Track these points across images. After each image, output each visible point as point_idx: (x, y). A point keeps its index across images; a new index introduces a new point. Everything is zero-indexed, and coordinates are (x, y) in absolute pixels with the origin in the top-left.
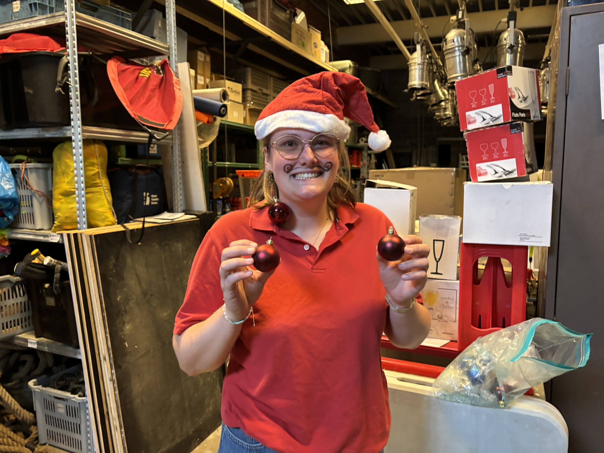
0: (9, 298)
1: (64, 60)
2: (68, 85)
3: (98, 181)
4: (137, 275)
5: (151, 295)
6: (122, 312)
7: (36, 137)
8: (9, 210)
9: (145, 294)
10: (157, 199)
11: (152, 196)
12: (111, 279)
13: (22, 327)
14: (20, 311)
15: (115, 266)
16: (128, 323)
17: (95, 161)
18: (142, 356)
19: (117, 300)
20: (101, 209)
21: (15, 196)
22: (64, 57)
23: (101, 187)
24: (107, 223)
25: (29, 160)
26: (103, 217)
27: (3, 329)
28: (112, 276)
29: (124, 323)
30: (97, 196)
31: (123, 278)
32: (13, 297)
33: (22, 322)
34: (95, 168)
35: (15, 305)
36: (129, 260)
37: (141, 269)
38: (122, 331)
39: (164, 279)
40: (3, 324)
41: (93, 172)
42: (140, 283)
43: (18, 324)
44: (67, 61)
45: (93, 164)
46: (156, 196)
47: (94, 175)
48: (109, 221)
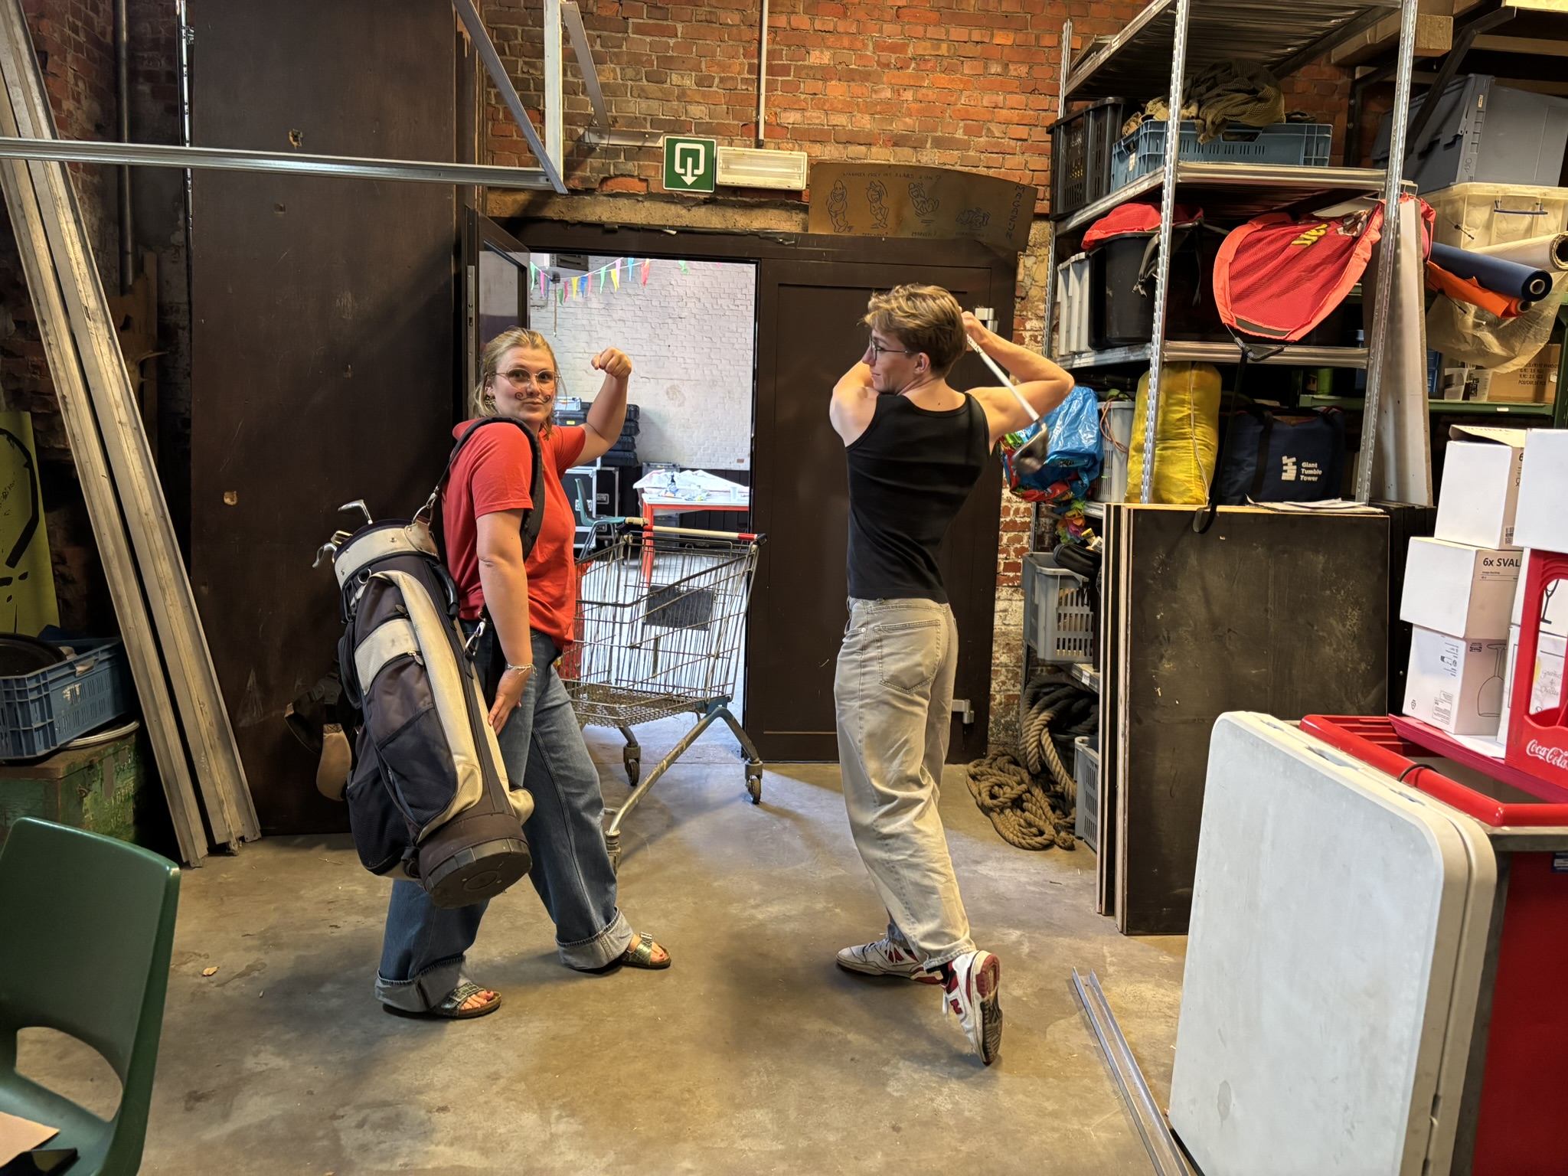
0: (1072, 605)
1: (1155, 240)
2: (1155, 279)
3: (1187, 430)
4: (1204, 589)
5: (1229, 630)
6: (1161, 638)
7: (1122, 360)
8: (1087, 470)
9: (1215, 624)
10: (1319, 472)
11: (1304, 464)
12: (1150, 581)
13: (1085, 655)
14: (1084, 629)
15: (1163, 563)
16: (1169, 660)
17: (1187, 397)
18: (1185, 722)
19: (1156, 618)
20: (1181, 476)
21: (1093, 450)
22: (1156, 236)
23: (1191, 441)
24: (1186, 500)
25: (1121, 396)
26: (1183, 488)
27: (1058, 648)
28: (1153, 578)
29: (1162, 657)
30: (1181, 454)
31: (1174, 587)
32: (1077, 605)
33: (1086, 647)
34: (1185, 409)
35: (1079, 616)
36: (1193, 560)
37: (1216, 581)
38: (1156, 668)
39: (1266, 610)
40: (1059, 639)
41: (1180, 415)
42: (1208, 602)
43: (1080, 649)
44: (1157, 242)
45: (1182, 403)
46: (1316, 465)
47: (1180, 419)
48: (1192, 497)
